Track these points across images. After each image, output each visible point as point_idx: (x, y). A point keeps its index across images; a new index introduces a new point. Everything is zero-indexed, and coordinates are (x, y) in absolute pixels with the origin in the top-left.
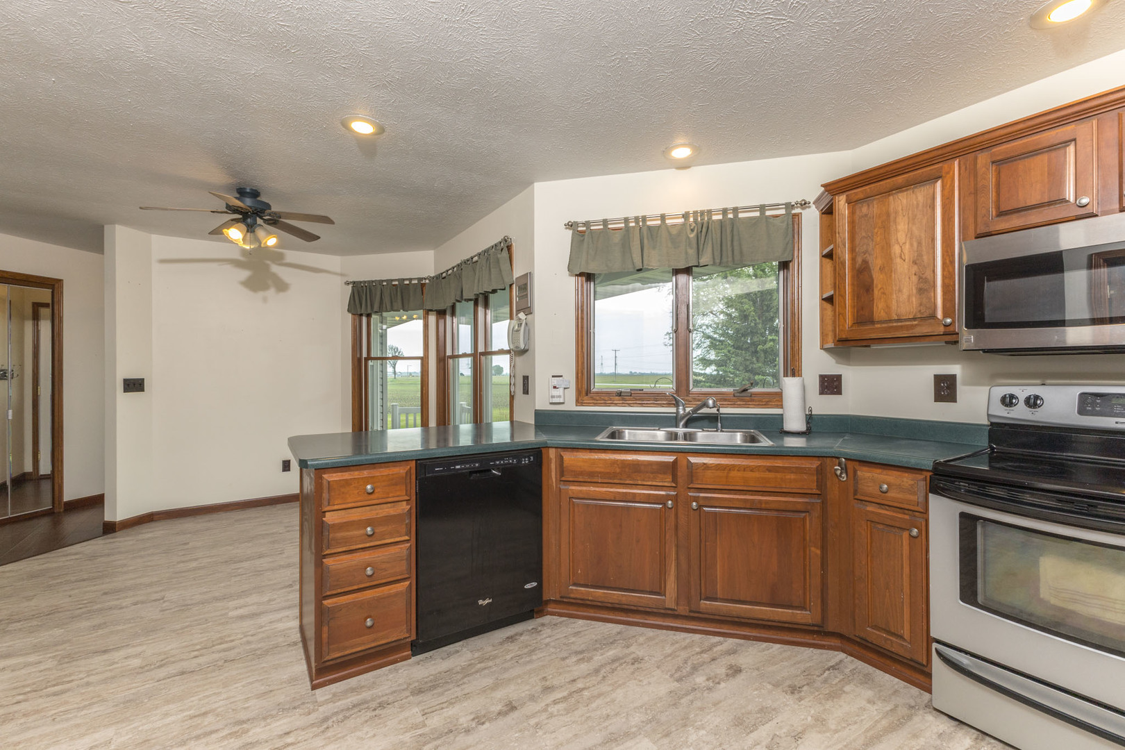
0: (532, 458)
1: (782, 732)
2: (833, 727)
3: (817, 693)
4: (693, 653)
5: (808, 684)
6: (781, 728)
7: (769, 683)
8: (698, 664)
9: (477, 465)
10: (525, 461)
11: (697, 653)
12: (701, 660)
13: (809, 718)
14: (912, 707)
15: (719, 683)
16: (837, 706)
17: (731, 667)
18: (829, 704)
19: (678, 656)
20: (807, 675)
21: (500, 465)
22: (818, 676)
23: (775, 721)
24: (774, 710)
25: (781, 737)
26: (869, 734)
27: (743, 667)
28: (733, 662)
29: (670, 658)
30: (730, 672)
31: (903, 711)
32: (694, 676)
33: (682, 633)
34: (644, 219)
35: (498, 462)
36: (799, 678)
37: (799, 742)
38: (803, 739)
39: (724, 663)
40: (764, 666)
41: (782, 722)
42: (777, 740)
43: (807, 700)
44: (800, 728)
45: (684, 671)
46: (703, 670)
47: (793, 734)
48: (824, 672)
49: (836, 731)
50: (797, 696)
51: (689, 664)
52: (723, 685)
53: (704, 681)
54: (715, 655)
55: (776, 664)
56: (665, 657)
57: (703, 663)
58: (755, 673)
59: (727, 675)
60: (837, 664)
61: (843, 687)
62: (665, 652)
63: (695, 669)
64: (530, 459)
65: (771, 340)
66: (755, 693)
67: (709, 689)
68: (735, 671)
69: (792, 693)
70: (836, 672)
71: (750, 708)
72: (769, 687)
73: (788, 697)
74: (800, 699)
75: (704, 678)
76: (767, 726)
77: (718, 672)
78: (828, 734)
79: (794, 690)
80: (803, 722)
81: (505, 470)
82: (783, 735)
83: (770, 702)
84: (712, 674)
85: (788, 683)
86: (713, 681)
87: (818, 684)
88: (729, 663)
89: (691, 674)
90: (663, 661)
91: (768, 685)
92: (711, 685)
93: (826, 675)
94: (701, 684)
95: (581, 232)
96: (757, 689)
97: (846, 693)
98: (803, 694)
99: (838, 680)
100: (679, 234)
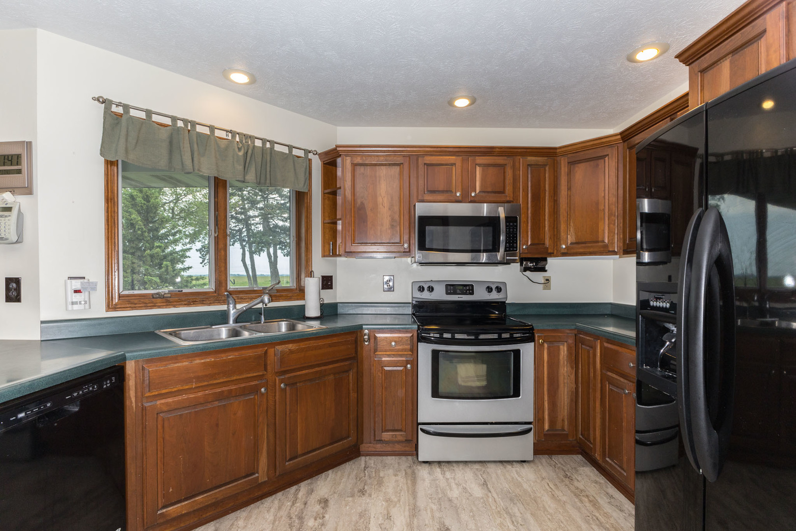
0: (113, 378)
1: (380, 521)
2: (396, 500)
3: (373, 487)
4: (289, 508)
5: (365, 484)
6: (378, 518)
7: (348, 497)
8: (299, 513)
9: (49, 405)
10: (107, 385)
11: (291, 507)
12: (298, 510)
13: (384, 503)
14: (410, 467)
15: (324, 517)
16: (387, 487)
17: (320, 502)
18: (383, 489)
19: (282, 517)
20: (360, 479)
21: (79, 396)
22: (365, 477)
23: (372, 517)
24: (365, 511)
25: (383, 524)
26: (410, 492)
27: (326, 496)
28: (318, 498)
29: (277, 522)
30: (322, 505)
31: (409, 471)
32: (305, 523)
33: (268, 499)
34: (194, 124)
35: (75, 394)
36: (358, 484)
37: (392, 519)
38: (392, 516)
39: (313, 501)
40: (335, 488)
41: (375, 514)
42: (383, 527)
43: (373, 494)
44: (385, 511)
45: (296, 524)
46: (306, 515)
47: (386, 517)
48: (365, 472)
49: (399, 501)
50: (367, 495)
51: (294, 517)
52: (327, 516)
53: (314, 522)
54: (303, 500)
55: (340, 483)
56: (273, 524)
57: (302, 511)
58: (336, 496)
59: (323, 508)
60: (366, 464)
61: (379, 475)
62: (268, 520)
63: (301, 518)
64: (111, 380)
65: (157, 247)
66: (348, 508)
67: (323, 525)
68: (325, 502)
69: (364, 494)
70: (369, 469)
71: (354, 519)
72: (350, 499)
73: (364, 498)
74: (370, 495)
75: (312, 520)
76: (371, 522)
77: (317, 510)
78: (398, 505)
79: (362, 492)
80: (383, 507)
81: (85, 401)
82: (383, 522)
83: (359, 508)
84: (314, 514)
85: (356, 490)
86: (320, 518)
87: (369, 481)
88: (316, 500)
89: (302, 523)
90: (274, 528)
91: (348, 498)
92: (321, 521)
93: (367, 474)
94: (314, 526)
95: (116, 114)
96: (346, 505)
97: (384, 477)
98: (368, 492)
99: (374, 473)
100: (227, 148)
